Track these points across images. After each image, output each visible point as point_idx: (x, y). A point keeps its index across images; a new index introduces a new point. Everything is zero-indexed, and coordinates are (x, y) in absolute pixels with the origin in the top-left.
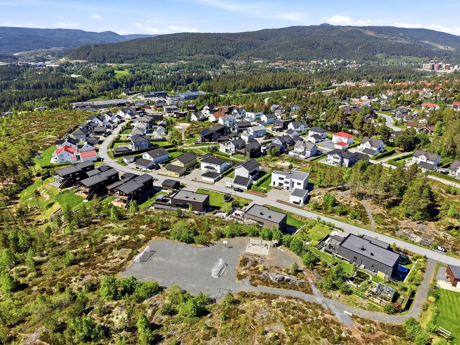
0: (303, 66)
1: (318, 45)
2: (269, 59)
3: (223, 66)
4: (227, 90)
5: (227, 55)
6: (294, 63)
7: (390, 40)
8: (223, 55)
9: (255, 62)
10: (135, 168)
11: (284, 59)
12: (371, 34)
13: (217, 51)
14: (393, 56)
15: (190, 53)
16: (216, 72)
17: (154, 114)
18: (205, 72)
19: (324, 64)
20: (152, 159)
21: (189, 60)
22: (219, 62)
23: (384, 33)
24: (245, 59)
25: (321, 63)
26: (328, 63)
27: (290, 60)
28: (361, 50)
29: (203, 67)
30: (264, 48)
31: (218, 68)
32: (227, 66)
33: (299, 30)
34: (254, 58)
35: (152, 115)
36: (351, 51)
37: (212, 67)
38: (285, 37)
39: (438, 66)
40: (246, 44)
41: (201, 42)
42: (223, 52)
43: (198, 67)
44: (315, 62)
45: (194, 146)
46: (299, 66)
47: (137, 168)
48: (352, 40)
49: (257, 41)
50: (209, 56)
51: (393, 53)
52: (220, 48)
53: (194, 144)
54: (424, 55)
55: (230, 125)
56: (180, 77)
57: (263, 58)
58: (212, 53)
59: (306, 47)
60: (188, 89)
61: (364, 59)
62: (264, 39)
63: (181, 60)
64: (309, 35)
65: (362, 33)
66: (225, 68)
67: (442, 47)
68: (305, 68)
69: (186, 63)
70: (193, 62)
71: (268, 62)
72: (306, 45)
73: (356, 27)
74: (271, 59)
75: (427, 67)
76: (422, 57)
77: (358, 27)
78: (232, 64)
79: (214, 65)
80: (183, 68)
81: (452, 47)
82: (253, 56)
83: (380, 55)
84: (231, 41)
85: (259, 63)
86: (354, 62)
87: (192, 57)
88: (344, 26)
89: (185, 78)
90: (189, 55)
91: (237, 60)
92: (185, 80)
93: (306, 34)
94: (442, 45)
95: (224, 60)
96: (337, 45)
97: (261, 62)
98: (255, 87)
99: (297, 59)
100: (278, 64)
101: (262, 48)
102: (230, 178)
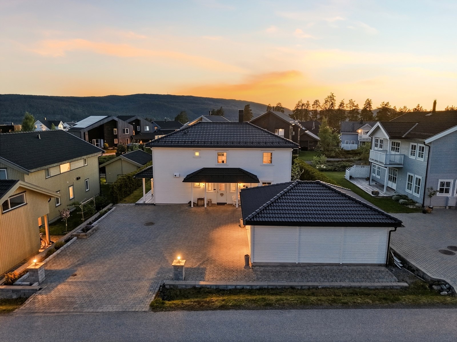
102: (405, 214)
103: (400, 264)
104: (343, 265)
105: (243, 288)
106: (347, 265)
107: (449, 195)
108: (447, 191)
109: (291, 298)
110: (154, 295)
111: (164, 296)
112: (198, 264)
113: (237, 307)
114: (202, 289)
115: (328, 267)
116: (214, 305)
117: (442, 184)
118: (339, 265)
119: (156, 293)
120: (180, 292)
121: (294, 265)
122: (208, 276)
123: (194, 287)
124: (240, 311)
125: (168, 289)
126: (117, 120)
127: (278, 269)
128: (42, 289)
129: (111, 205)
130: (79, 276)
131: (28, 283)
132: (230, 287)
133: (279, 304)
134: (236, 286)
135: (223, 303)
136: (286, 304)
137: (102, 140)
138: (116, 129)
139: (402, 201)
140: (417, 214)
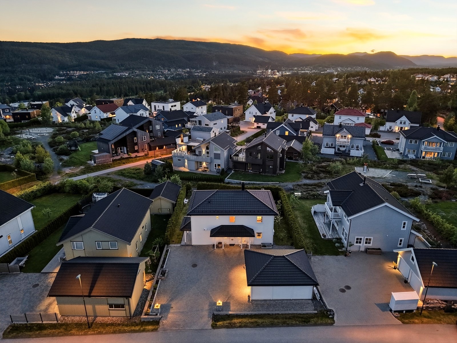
0: (151, 75)
2: (112, 69)
3: (57, 77)
6: (141, 72)
11: (129, 69)
16: (49, 84)
22: (50, 73)
24: (82, 70)
27: (136, 69)
29: (29, 80)
31: (50, 80)
42: (54, 62)
43: (21, 79)
44: (163, 71)
53: (93, 164)
54: (252, 65)
57: (106, 69)
59: (149, 57)
61: (206, 68)
67: (261, 59)
71: (111, 72)
78: (68, 75)
79: (44, 76)
85: (102, 73)
97: (104, 72)
100: (124, 73)
102: (335, 257)
103: (319, 298)
104: (293, 300)
105: (248, 315)
106: (295, 300)
107: (361, 245)
108: (360, 243)
109: (267, 321)
110: (211, 320)
111: (215, 319)
112: (226, 299)
113: (246, 326)
114: (230, 315)
115: (286, 301)
116: (236, 325)
117: (357, 239)
118: (291, 300)
119: (211, 319)
120: (221, 317)
121: (270, 300)
122: (232, 308)
123: (227, 315)
124: (247, 328)
125: (216, 316)
126: (136, 131)
127: (263, 302)
128: (163, 317)
129: (166, 246)
130: (174, 308)
131: (155, 314)
132: (242, 314)
133: (262, 325)
134: (244, 314)
135: (240, 324)
136: (265, 325)
137: (125, 148)
138: (136, 138)
139: (337, 245)
140: (341, 257)
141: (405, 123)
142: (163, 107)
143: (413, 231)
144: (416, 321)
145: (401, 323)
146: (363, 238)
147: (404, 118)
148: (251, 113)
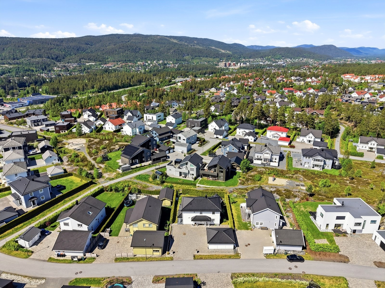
0: (132, 67)
1: (139, 49)
2: (100, 61)
3: (55, 69)
4: (76, 91)
5: (57, 58)
6: (124, 64)
7: (190, 46)
8: (53, 59)
9: (87, 64)
10: (56, 257)
11: (114, 61)
12: (175, 41)
13: (46, 55)
14: (196, 58)
15: (14, 57)
16: (49, 75)
17: (23, 133)
18: (38, 75)
19: (149, 64)
20: (85, 228)
21: (14, 64)
22: (50, 65)
23: (184, 41)
24: (76, 62)
25: (147, 64)
26: (152, 64)
27: (119, 62)
28: (173, 53)
29: (33, 71)
30: (92, 52)
31: (50, 71)
32: (60, 69)
33: (119, 38)
34: (85, 61)
35: (19, 133)
36: (166, 54)
37: (43, 70)
38: (109, 42)
39: (229, 64)
40: (73, 48)
41: (25, 46)
42: (53, 55)
43: (27, 70)
44: (142, 63)
45: (122, 175)
46: (129, 67)
47: (59, 255)
48: (164, 45)
49: (84, 46)
50: (38, 59)
51: (196, 55)
52: (47, 51)
53: (120, 171)
54: (215, 57)
55: (140, 132)
56: (10, 82)
57: (95, 61)
58: (40, 56)
59: (130, 51)
60: (28, 93)
61: (177, 60)
62: (89, 44)
63: (4, 64)
64: (129, 41)
65: (168, 40)
66: (58, 70)
67: (223, 51)
68: (135, 68)
69: (11, 67)
70: (20, 66)
71: (100, 64)
72: (129, 49)
73: (163, 36)
74: (103, 61)
75: (222, 65)
76: (215, 58)
77: (164, 36)
78: (65, 66)
79: (45, 68)
80: (9, 72)
81: (229, 51)
82: (85, 59)
83: (187, 57)
84: (57, 45)
85: (92, 65)
86: (171, 62)
87: (18, 61)
88: (154, 35)
89: (15, 82)
90: (14, 59)
91: (68, 63)
92: (16, 85)
93: (126, 40)
94: (223, 50)
95: (54, 63)
96: (154, 49)
97: (93, 64)
98: (105, 86)
99: (125, 61)
100: (110, 65)
101: (90, 52)
102: (246, 230)
106: (226, 249)
107: (258, 225)
110: (193, 257)
114: (201, 255)
115: (223, 250)
123: (199, 255)
127: (214, 250)
128: (174, 255)
130: (178, 252)
134: (206, 254)
137: (137, 160)
139: (248, 225)
140: (250, 231)
141: (311, 138)
142: (152, 117)
143: (280, 220)
144: (272, 258)
145: (266, 258)
146: (259, 222)
147: (311, 135)
148: (212, 126)
